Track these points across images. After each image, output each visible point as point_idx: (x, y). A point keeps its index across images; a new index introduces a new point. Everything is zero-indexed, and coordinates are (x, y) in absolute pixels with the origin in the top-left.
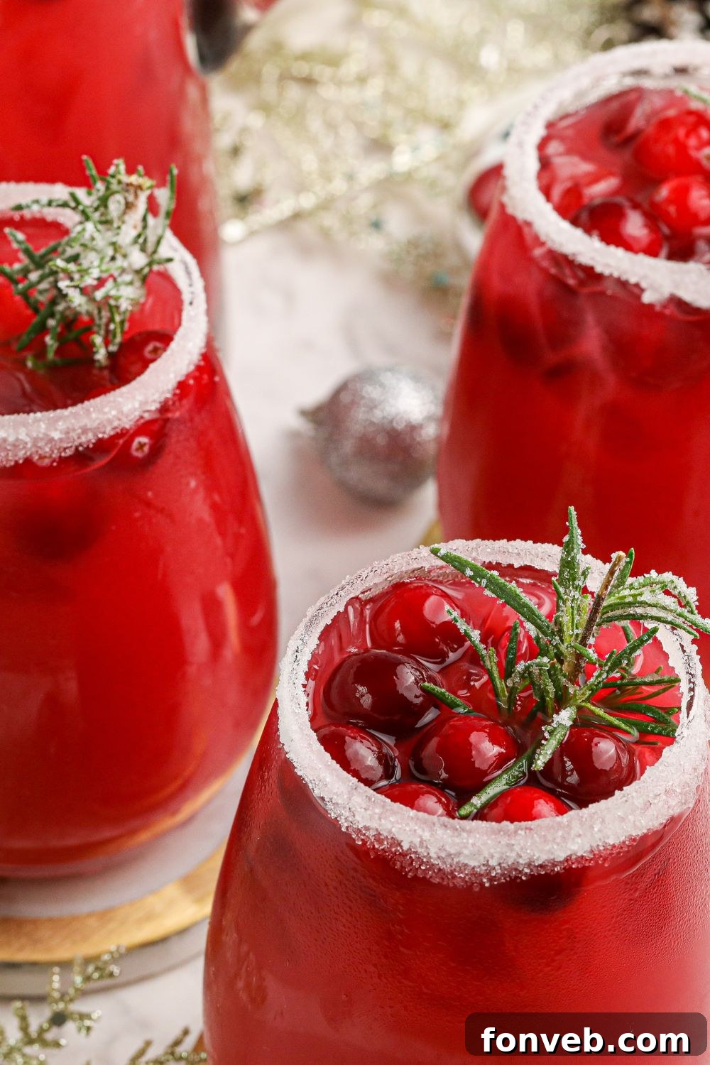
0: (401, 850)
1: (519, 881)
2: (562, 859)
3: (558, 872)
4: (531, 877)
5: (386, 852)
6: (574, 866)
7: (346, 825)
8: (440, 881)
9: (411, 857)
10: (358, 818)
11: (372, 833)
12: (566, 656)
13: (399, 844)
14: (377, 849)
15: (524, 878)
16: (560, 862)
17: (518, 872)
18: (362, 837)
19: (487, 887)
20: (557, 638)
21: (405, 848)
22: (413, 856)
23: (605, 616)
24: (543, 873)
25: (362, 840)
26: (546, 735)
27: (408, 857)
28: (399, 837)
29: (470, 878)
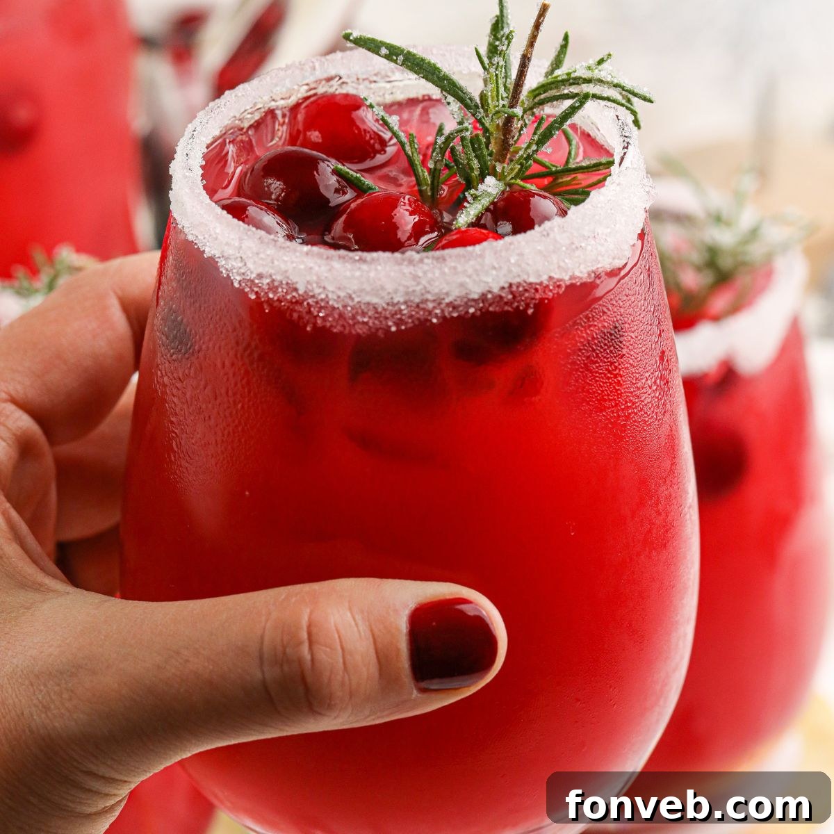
0: (297, 296)
1: (428, 324)
2: (476, 296)
3: (473, 314)
4: (445, 319)
5: (281, 302)
6: (491, 309)
7: (238, 278)
8: (342, 329)
9: (308, 304)
10: (250, 265)
11: (266, 281)
12: (492, 133)
13: (296, 290)
14: (272, 299)
15: (435, 321)
16: (474, 300)
17: (427, 313)
18: (256, 289)
19: (394, 332)
20: (481, 110)
21: (301, 292)
22: (310, 301)
23: (538, 99)
24: (455, 315)
25: (257, 293)
26: (469, 199)
27: (305, 303)
28: (294, 278)
29: (374, 323)
